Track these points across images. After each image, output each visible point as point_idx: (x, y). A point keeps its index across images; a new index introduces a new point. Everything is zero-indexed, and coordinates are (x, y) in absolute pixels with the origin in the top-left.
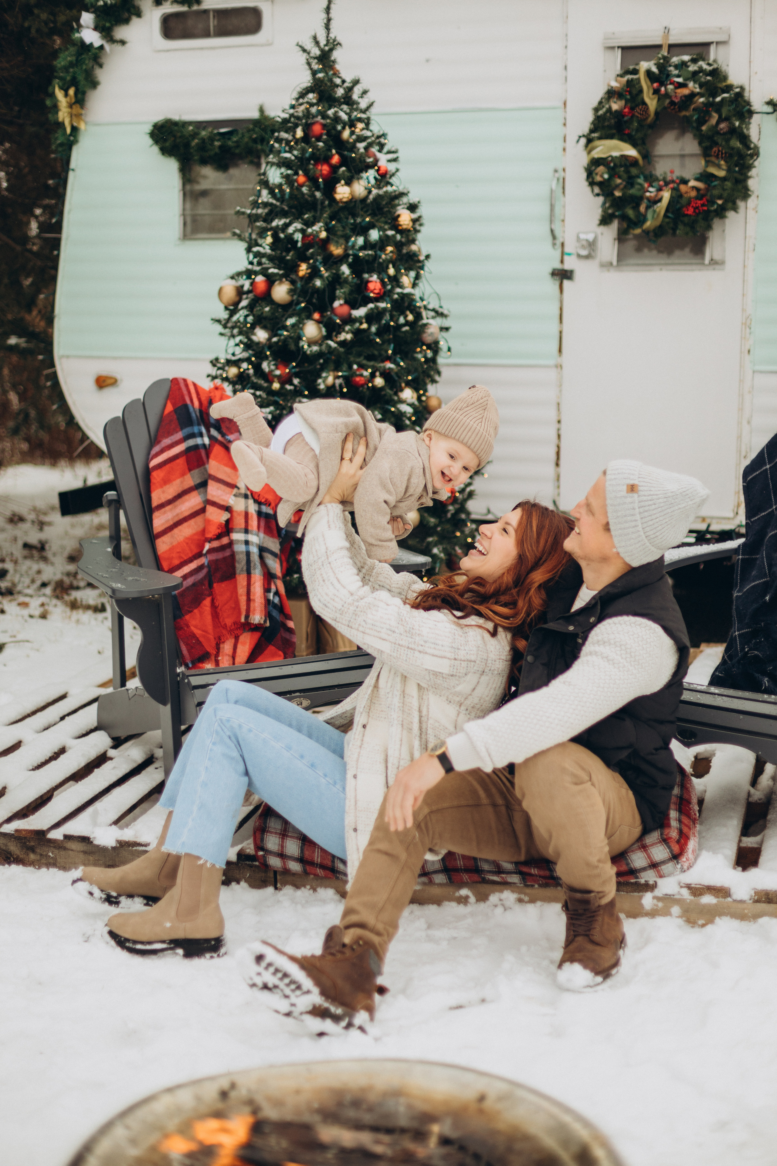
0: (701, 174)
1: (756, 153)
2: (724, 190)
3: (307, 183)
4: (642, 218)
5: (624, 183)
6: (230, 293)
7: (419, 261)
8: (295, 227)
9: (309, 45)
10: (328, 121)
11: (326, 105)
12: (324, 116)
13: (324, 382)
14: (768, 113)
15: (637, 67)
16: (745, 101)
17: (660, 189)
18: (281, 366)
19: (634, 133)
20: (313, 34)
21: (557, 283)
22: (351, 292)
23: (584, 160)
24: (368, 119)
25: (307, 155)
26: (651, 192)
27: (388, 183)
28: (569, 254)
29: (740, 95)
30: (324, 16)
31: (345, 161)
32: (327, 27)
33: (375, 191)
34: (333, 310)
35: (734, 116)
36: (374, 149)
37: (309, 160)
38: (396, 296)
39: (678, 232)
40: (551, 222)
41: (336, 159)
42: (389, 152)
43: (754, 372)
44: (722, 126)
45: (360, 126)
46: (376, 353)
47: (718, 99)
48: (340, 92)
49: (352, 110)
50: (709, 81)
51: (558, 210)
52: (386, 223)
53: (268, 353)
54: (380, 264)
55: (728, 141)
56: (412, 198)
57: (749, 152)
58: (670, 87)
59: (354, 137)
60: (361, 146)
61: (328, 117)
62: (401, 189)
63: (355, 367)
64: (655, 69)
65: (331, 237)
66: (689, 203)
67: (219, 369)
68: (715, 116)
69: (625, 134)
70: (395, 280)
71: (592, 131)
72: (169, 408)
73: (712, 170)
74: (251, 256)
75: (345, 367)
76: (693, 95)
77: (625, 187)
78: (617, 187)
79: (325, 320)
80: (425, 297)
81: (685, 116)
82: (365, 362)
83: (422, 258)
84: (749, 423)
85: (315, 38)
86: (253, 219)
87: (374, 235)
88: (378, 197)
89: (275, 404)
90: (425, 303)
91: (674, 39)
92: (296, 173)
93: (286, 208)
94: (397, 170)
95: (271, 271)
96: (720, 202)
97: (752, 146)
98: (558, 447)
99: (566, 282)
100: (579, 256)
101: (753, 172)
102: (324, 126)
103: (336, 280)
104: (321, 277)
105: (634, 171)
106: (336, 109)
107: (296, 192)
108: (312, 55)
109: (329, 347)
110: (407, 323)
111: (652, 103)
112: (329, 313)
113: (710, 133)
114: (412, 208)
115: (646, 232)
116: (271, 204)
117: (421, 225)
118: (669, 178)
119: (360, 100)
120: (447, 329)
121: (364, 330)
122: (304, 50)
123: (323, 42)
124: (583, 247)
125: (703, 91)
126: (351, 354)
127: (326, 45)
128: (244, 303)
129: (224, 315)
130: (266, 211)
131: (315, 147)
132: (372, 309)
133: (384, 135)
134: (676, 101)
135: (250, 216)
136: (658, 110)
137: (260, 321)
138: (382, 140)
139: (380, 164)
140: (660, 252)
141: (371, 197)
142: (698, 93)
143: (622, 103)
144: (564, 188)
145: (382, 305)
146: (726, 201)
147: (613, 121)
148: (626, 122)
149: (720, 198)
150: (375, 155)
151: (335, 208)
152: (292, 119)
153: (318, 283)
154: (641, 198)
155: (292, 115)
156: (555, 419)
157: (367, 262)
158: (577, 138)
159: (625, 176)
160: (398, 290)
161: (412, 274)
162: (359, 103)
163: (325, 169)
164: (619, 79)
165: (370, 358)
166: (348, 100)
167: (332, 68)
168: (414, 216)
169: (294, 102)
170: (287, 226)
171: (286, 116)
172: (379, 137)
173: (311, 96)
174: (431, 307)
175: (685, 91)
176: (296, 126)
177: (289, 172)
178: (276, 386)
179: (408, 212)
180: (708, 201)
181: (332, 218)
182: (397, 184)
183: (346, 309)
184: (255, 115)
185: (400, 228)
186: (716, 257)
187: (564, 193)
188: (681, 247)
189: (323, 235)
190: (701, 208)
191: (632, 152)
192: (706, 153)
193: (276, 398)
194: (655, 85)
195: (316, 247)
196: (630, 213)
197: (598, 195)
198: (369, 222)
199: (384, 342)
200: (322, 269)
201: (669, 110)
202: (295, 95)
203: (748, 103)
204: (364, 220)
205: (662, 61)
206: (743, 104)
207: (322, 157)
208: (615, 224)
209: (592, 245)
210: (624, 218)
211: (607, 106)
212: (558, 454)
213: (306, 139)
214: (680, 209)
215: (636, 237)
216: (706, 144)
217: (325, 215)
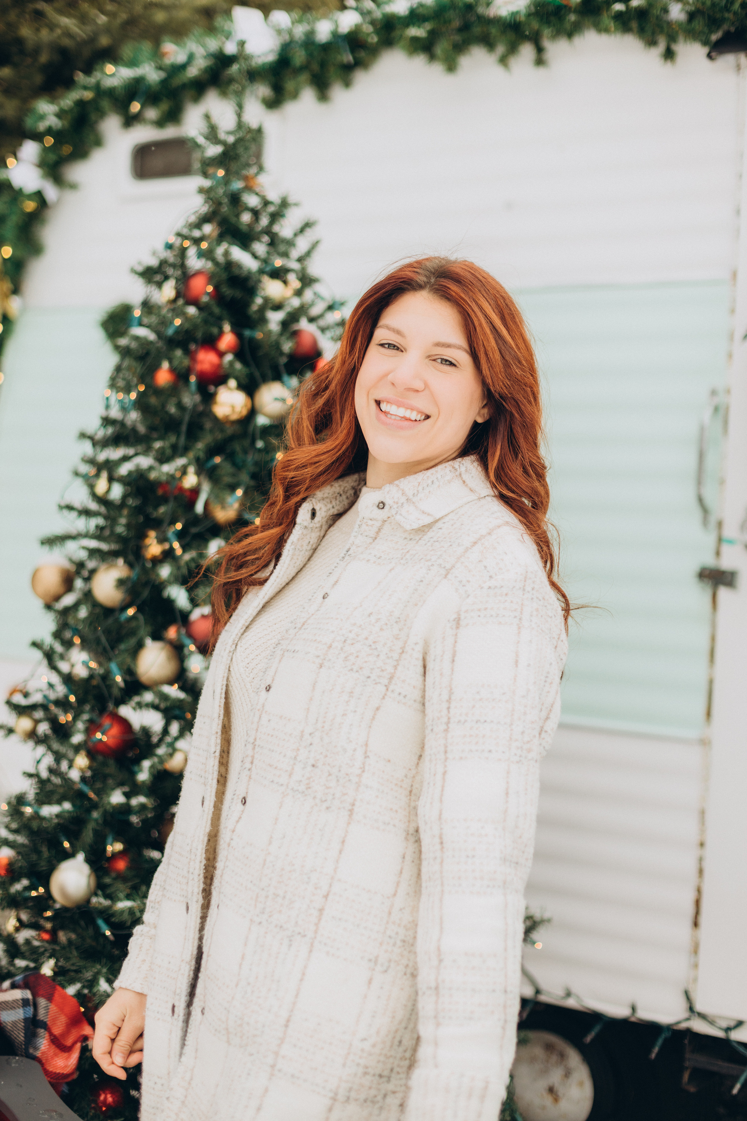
8: (138, 466)
21: (708, 593)
24: (310, 273)
25: (170, 332)
28: (731, 542)
31: (246, 345)
37: (175, 342)
40: (699, 481)
41: (228, 342)
49: (273, 254)
51: (711, 460)
60: (274, 318)
65: (207, 485)
85: (211, 119)
99: (723, 592)
102: (210, 278)
104: (174, 562)
119: (294, 238)
123: (228, 127)
139: (322, 358)
151: (217, 433)
152: (164, 268)
153: (167, 572)
155: (163, 260)
156: (695, 838)
163: (204, 358)
167: (248, 177)
176: (167, 278)
181: (212, 451)
189: (188, 482)
195: (173, 504)
200: (178, 545)
207: (200, 335)
212: (697, 904)
213: (176, 303)
217: (200, 445)
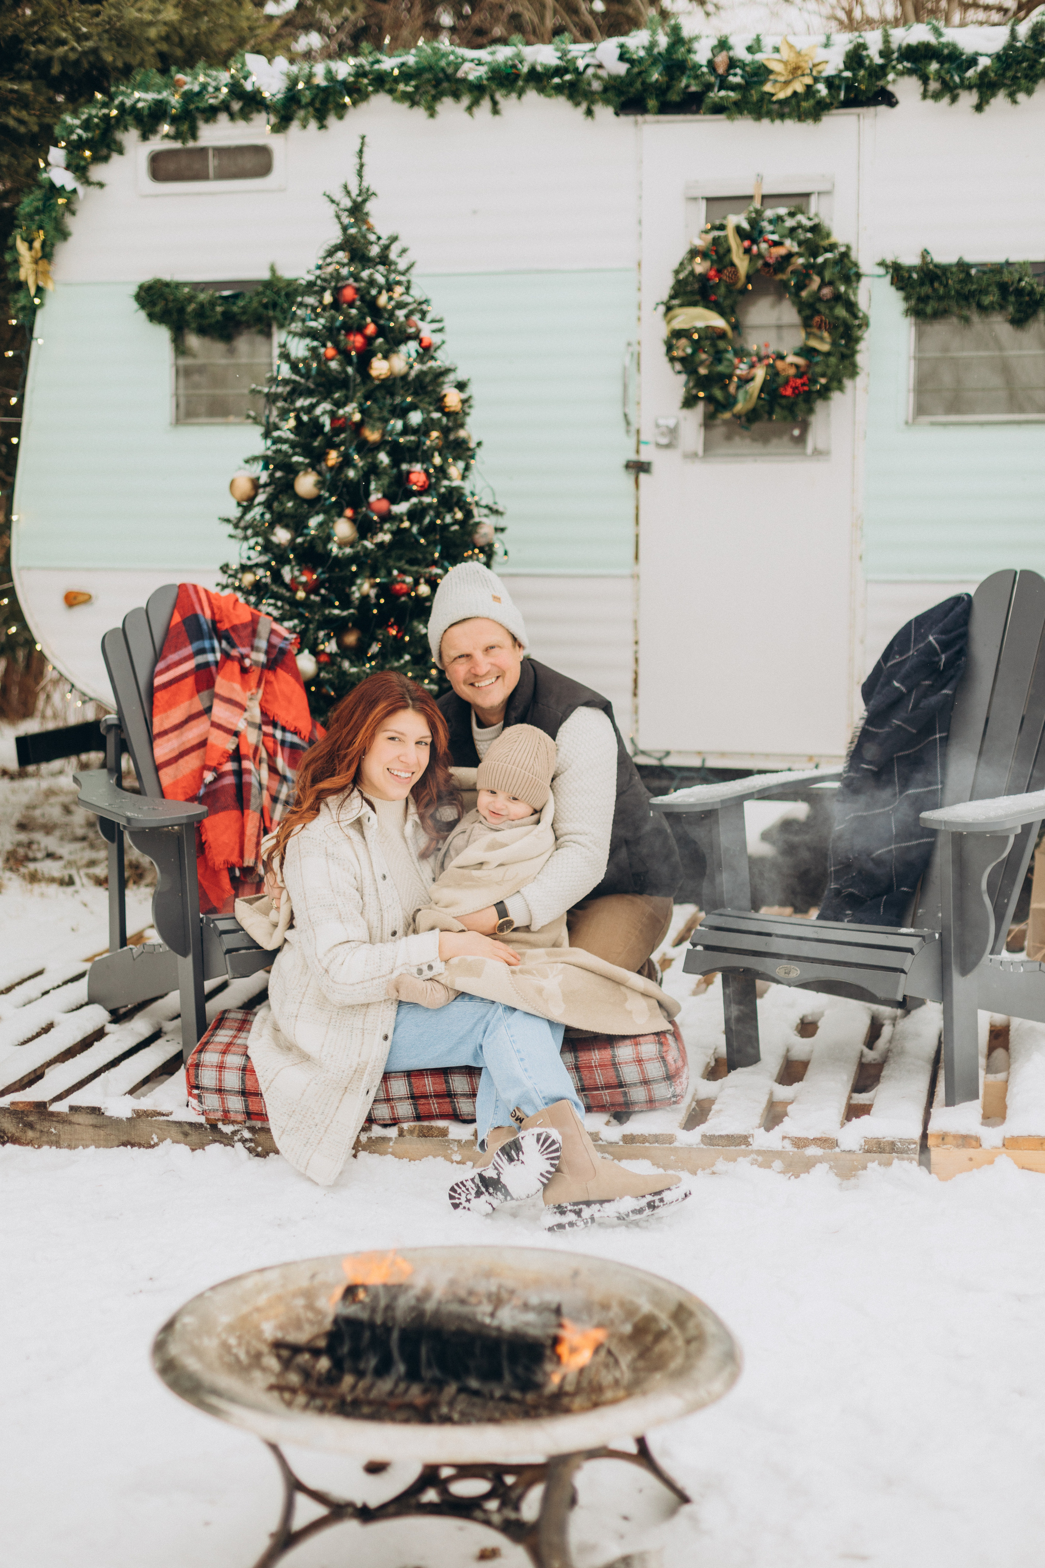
0: (801, 349)
1: (865, 323)
2: (828, 366)
3: (338, 357)
4: (731, 400)
5: (711, 359)
6: (244, 487)
7: (469, 449)
8: (323, 409)
9: (339, 195)
10: (363, 284)
11: (360, 267)
12: (357, 279)
13: (359, 589)
14: (879, 276)
15: (724, 222)
16: (852, 262)
17: (752, 366)
18: (306, 572)
19: (721, 300)
20: (343, 182)
21: (633, 478)
22: (390, 485)
23: (663, 331)
24: (409, 282)
25: (338, 324)
26: (742, 369)
27: (433, 358)
28: (646, 443)
29: (845, 255)
30: (357, 160)
31: (381, 331)
32: (360, 174)
33: (417, 367)
34: (369, 505)
35: (840, 279)
36: (416, 318)
37: (339, 330)
38: (443, 490)
39: (774, 417)
40: (625, 403)
41: (371, 329)
42: (433, 321)
43: (867, 582)
44: (826, 292)
45: (399, 290)
46: (420, 556)
47: (820, 260)
48: (374, 251)
49: (389, 271)
50: (809, 239)
51: (632, 390)
52: (430, 404)
53: (292, 556)
54: (424, 452)
55: (831, 309)
56: (460, 375)
57: (857, 322)
58: (764, 246)
59: (393, 303)
60: (401, 314)
61: (362, 280)
62: (447, 364)
63: (395, 572)
64: (746, 225)
65: (366, 419)
66: (787, 382)
67: (230, 576)
68: (816, 281)
69: (711, 301)
70: (442, 472)
71: (672, 297)
72: (177, 618)
73: (814, 343)
74: (269, 442)
75: (383, 572)
76: (790, 256)
77: (712, 363)
78: (702, 363)
79: (360, 517)
80: (477, 491)
81: (781, 281)
82: (407, 567)
83: (472, 445)
84: (862, 642)
85: (346, 187)
86: (272, 399)
87: (416, 418)
88: (421, 374)
89: (301, 616)
90: (476, 498)
91: (768, 190)
92: (324, 345)
93: (312, 386)
94: (443, 342)
95: (296, 459)
96: (823, 381)
97: (861, 315)
98: (636, 673)
99: (643, 477)
100: (658, 445)
101: (861, 346)
102: (357, 290)
103: (373, 470)
104: (355, 466)
105: (721, 344)
106: (371, 270)
107: (323, 368)
108: (342, 206)
109: (366, 548)
110: (456, 522)
111: (742, 264)
112: (364, 509)
113: (811, 300)
114: (461, 386)
115: (737, 416)
116: (294, 382)
117: (470, 407)
118: (763, 353)
119: (398, 260)
120: (502, 530)
121: (405, 529)
122: (333, 201)
123: (354, 192)
124: (663, 434)
125: (802, 250)
126: (390, 557)
127: (359, 195)
128: (261, 498)
129: (236, 512)
130: (288, 388)
131: (347, 315)
132: (415, 504)
133: (426, 301)
134: (771, 261)
135: (268, 395)
136: (751, 272)
137: (280, 519)
138: (424, 307)
139: (423, 335)
140: (754, 440)
141: (413, 373)
142: (797, 254)
143: (707, 264)
144: (639, 364)
145: (427, 500)
146: (831, 380)
147: (696, 286)
148: (712, 287)
149: (823, 375)
150: (416, 326)
151: (369, 386)
152: (319, 282)
153: (351, 474)
154: (730, 377)
155: (318, 277)
156: (631, 639)
157: (409, 449)
158: (653, 306)
159: (712, 351)
160: (446, 483)
161: (461, 464)
162: (396, 264)
163: (358, 340)
164: (704, 235)
165: (412, 562)
166: (384, 259)
167: (365, 222)
168: (463, 396)
169: (320, 262)
170: (313, 407)
171: (311, 278)
172: (420, 303)
173: (341, 256)
174: (483, 503)
175: (781, 251)
176: (324, 289)
177: (315, 343)
178: (301, 595)
179: (456, 391)
180: (809, 380)
181: (367, 397)
182: (442, 360)
183: (384, 505)
184: (266, 275)
185: (447, 410)
186: (821, 446)
187: (639, 370)
188: (779, 434)
189: (357, 417)
190: (801, 389)
191: (718, 322)
192: (807, 323)
193: (301, 610)
194: (746, 243)
195: (349, 432)
196: (718, 393)
197: (679, 372)
198: (411, 403)
199: (429, 543)
200: (356, 457)
201: (763, 273)
202: (322, 253)
203: (856, 265)
204: (404, 401)
205: (754, 215)
206: (850, 265)
207: (355, 326)
208: (700, 408)
209: (673, 432)
210: (710, 399)
211: (689, 268)
212: (636, 681)
213: (336, 305)
214: (776, 389)
215: (726, 422)
216: (808, 312)
217: (359, 394)
